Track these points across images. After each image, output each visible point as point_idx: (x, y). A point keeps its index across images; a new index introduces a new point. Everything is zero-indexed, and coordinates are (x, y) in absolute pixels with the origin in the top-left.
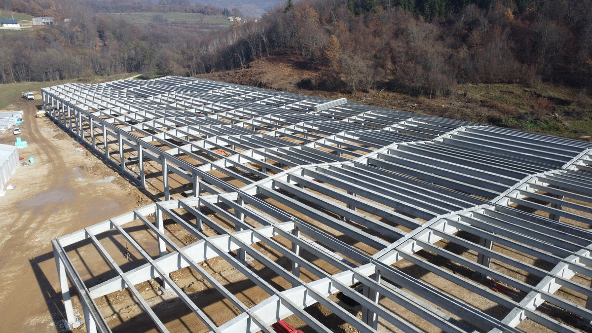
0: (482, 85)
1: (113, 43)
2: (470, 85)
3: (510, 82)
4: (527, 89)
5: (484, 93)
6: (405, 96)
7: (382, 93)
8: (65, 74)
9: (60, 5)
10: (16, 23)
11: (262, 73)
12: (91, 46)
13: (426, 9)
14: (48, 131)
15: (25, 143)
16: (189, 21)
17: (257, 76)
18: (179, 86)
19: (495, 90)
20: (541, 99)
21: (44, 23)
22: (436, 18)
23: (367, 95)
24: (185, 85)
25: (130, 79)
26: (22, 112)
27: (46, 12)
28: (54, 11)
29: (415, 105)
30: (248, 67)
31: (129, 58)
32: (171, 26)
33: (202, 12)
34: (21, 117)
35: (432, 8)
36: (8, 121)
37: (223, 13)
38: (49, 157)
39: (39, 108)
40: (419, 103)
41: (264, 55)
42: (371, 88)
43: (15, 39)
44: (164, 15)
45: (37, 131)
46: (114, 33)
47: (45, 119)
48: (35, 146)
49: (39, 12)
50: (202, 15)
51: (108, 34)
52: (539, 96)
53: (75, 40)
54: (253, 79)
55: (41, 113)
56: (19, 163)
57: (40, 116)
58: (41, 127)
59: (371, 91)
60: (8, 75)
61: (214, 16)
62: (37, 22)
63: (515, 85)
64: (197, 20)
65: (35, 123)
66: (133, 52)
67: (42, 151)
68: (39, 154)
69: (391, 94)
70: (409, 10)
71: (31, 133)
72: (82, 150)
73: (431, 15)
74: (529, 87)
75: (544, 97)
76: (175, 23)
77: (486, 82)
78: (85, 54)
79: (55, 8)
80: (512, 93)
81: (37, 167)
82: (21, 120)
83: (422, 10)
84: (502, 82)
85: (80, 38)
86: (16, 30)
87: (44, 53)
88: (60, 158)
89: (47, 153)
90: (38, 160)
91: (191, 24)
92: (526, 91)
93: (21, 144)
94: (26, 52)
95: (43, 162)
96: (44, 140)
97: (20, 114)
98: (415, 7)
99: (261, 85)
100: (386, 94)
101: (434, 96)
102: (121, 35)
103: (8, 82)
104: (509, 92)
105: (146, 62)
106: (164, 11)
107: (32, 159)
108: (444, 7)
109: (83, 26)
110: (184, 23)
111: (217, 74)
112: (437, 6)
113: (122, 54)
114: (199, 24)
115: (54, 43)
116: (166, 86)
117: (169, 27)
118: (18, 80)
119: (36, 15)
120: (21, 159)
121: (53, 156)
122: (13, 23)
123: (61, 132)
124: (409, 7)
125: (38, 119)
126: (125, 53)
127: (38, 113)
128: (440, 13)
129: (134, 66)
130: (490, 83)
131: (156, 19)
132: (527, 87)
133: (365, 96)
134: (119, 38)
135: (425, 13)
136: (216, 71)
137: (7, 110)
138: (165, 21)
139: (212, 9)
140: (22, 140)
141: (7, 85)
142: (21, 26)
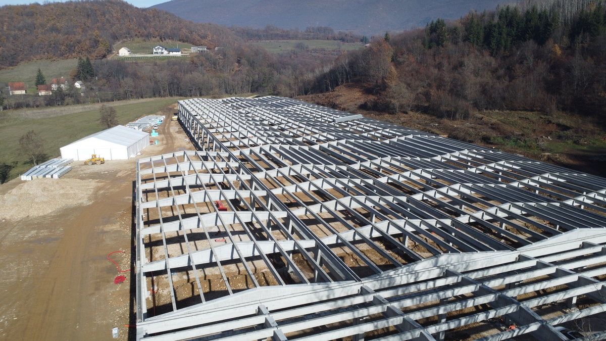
0: (508, 111)
1: (245, 68)
2: (497, 111)
3: (532, 110)
4: (542, 116)
5: (503, 118)
6: (433, 117)
7: (418, 115)
8: (203, 92)
9: (215, 36)
10: (179, 52)
11: (339, 95)
12: (228, 71)
13: (493, 44)
14: (174, 128)
15: (157, 133)
16: (328, 48)
17: (334, 98)
18: (270, 103)
19: (515, 117)
20: (550, 125)
21: (199, 51)
22: (502, 51)
23: (406, 115)
24: (274, 103)
25: (250, 98)
26: (164, 117)
27: (203, 41)
28: (210, 40)
29: (437, 124)
30: (334, 91)
31: (253, 81)
32: (311, 52)
33: (343, 40)
34: (162, 120)
35: (498, 44)
36: (153, 121)
37: (362, 41)
38: (167, 142)
39: (175, 114)
40: (439, 123)
41: (347, 82)
42: (411, 111)
43: (175, 64)
44: (306, 43)
45: (168, 128)
46: (248, 61)
47: (177, 122)
48: (162, 136)
49: (198, 42)
50: (341, 43)
51: (243, 61)
52: (550, 122)
53: (217, 65)
54: (331, 100)
55: (176, 117)
56: (149, 143)
57: (175, 119)
58: (172, 126)
59: (411, 113)
60: (165, 91)
61: (353, 43)
62: (194, 50)
63: (536, 113)
64: (335, 47)
65: (170, 123)
66: (257, 76)
67: (165, 139)
68: (163, 140)
69: (424, 116)
70: (477, 44)
71: (164, 129)
72: (188, 140)
73: (497, 49)
74: (547, 115)
75: (553, 123)
76: (315, 50)
77: (512, 109)
78: (220, 77)
79: (210, 38)
80: (528, 119)
81: (158, 146)
82: (162, 121)
83: (489, 44)
84: (526, 110)
85: (221, 64)
86: (178, 57)
87: (191, 75)
88: (173, 143)
89: (167, 140)
90: (160, 143)
91: (329, 51)
92: (542, 118)
93: (155, 135)
94: (178, 75)
95: (162, 144)
96: (170, 133)
97: (163, 118)
98: (484, 42)
99: (334, 106)
100: (419, 115)
101: (454, 119)
102: (253, 62)
103: (164, 96)
104: (525, 118)
105: (264, 85)
106: (307, 39)
107: (156, 142)
108: (509, 42)
109: (225, 55)
110: (323, 50)
111: (311, 96)
112: (503, 41)
113: (248, 78)
114: (337, 51)
115: (200, 68)
116: (260, 103)
117: (309, 53)
118: (171, 95)
119: (195, 44)
120: (151, 142)
121: (169, 142)
122: (176, 52)
123: (182, 129)
124: (477, 41)
125: (172, 122)
126: (251, 78)
127: (173, 117)
128: (505, 48)
129: (256, 88)
130: (516, 110)
131: (299, 46)
132: (545, 115)
133: (404, 117)
134: (252, 64)
135: (491, 48)
136: (312, 93)
137: (156, 115)
138: (307, 48)
139: (351, 37)
140: (156, 132)
141: (163, 98)
142: (182, 53)
